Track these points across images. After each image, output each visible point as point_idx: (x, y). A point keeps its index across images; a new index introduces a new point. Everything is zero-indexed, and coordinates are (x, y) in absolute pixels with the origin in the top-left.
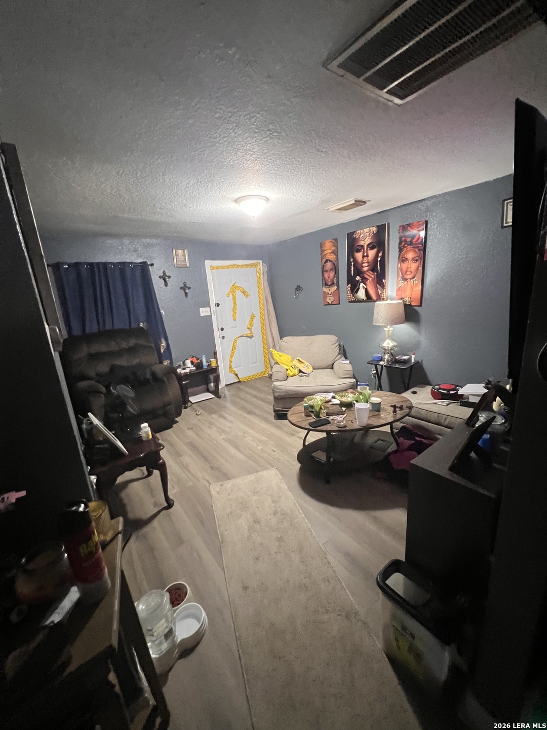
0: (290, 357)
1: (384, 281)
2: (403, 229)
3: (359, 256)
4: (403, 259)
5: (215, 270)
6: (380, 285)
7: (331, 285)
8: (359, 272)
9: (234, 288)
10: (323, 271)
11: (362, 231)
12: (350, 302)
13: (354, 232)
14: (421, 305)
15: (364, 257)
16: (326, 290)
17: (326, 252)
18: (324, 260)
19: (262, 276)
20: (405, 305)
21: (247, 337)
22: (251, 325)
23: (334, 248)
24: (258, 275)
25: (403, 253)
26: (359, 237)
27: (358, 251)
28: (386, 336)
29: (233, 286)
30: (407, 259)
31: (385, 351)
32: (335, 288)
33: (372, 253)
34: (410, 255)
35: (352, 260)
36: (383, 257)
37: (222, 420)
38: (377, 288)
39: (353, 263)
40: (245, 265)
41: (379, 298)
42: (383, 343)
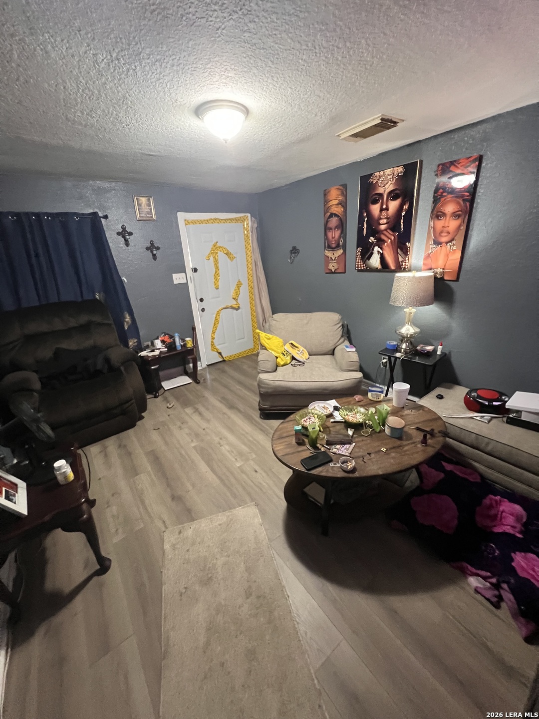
0: (281, 340)
1: (407, 244)
2: (442, 169)
3: (375, 209)
4: (439, 213)
5: (191, 226)
6: (402, 250)
7: (335, 248)
8: (374, 231)
9: (216, 248)
10: (327, 229)
11: (382, 173)
12: (359, 271)
13: (371, 175)
14: (457, 279)
15: (382, 210)
16: (329, 254)
17: (331, 203)
18: (329, 214)
19: (250, 233)
20: (435, 278)
21: (232, 308)
22: (237, 294)
23: (341, 198)
24: (246, 232)
25: (439, 205)
26: (377, 182)
27: (375, 202)
28: (407, 320)
29: (215, 246)
30: (444, 215)
31: (403, 339)
32: (341, 251)
33: (393, 205)
34: (450, 208)
35: (365, 215)
36: (409, 212)
37: (196, 417)
38: (398, 253)
39: (366, 219)
40: (230, 219)
41: (399, 268)
42: (401, 329)
